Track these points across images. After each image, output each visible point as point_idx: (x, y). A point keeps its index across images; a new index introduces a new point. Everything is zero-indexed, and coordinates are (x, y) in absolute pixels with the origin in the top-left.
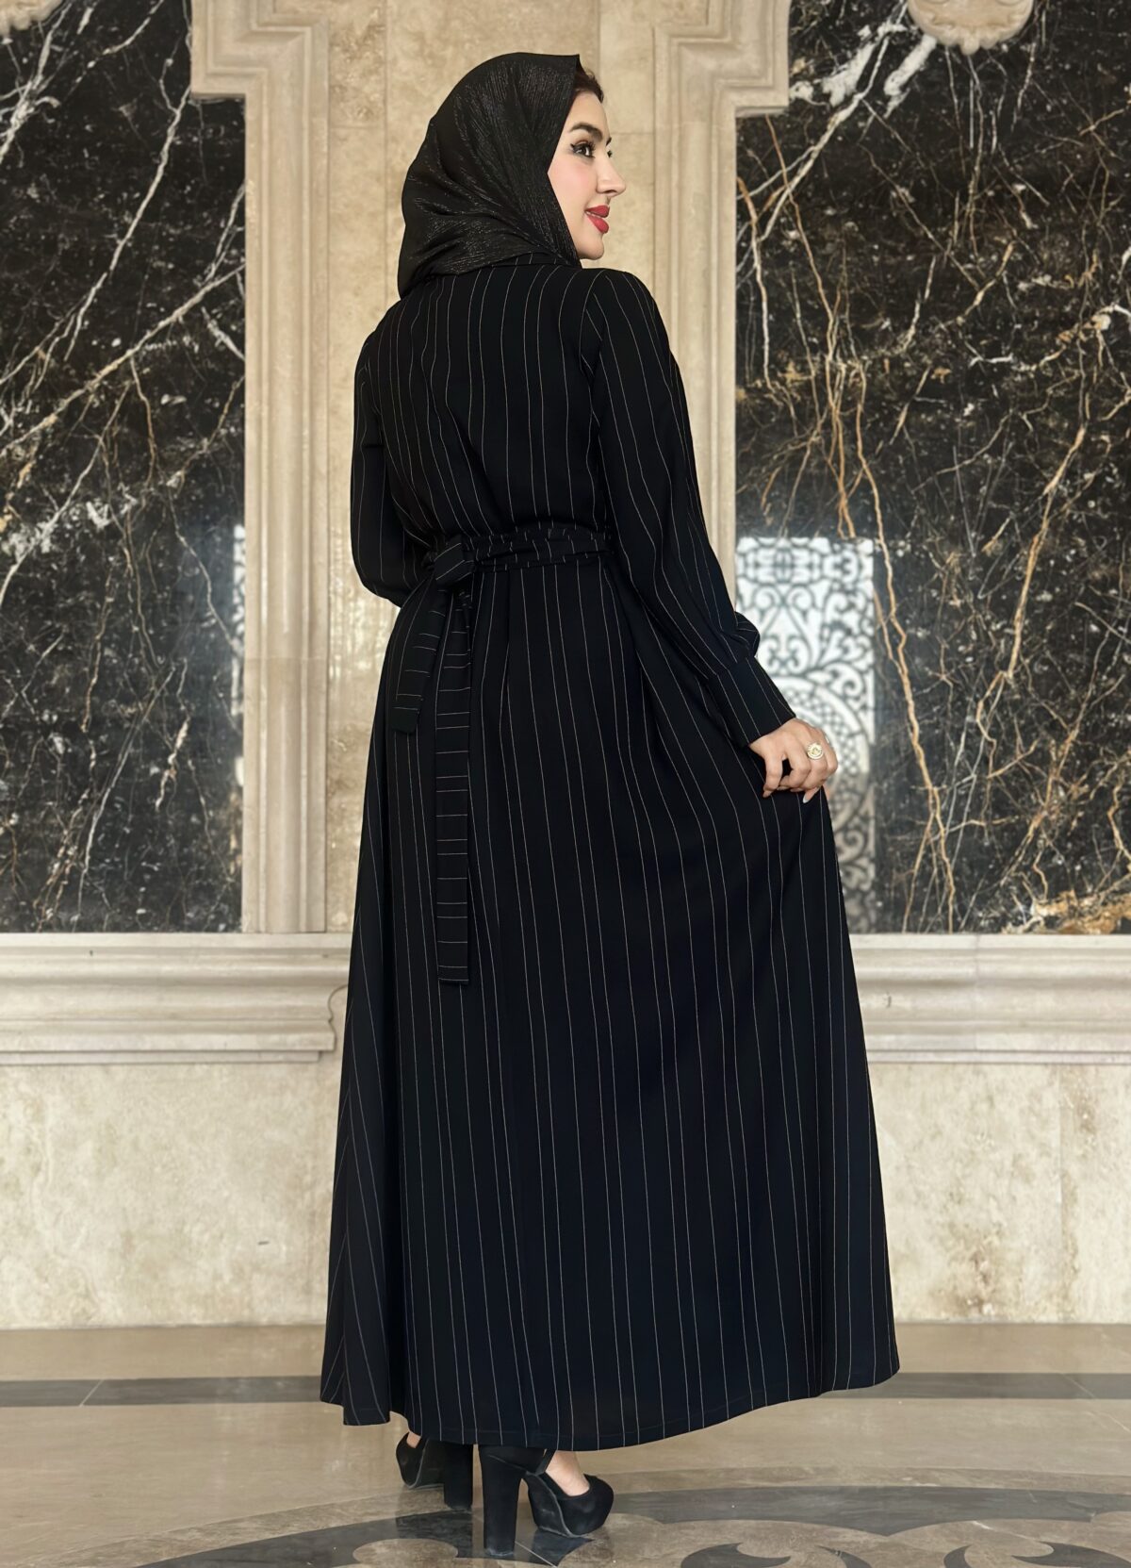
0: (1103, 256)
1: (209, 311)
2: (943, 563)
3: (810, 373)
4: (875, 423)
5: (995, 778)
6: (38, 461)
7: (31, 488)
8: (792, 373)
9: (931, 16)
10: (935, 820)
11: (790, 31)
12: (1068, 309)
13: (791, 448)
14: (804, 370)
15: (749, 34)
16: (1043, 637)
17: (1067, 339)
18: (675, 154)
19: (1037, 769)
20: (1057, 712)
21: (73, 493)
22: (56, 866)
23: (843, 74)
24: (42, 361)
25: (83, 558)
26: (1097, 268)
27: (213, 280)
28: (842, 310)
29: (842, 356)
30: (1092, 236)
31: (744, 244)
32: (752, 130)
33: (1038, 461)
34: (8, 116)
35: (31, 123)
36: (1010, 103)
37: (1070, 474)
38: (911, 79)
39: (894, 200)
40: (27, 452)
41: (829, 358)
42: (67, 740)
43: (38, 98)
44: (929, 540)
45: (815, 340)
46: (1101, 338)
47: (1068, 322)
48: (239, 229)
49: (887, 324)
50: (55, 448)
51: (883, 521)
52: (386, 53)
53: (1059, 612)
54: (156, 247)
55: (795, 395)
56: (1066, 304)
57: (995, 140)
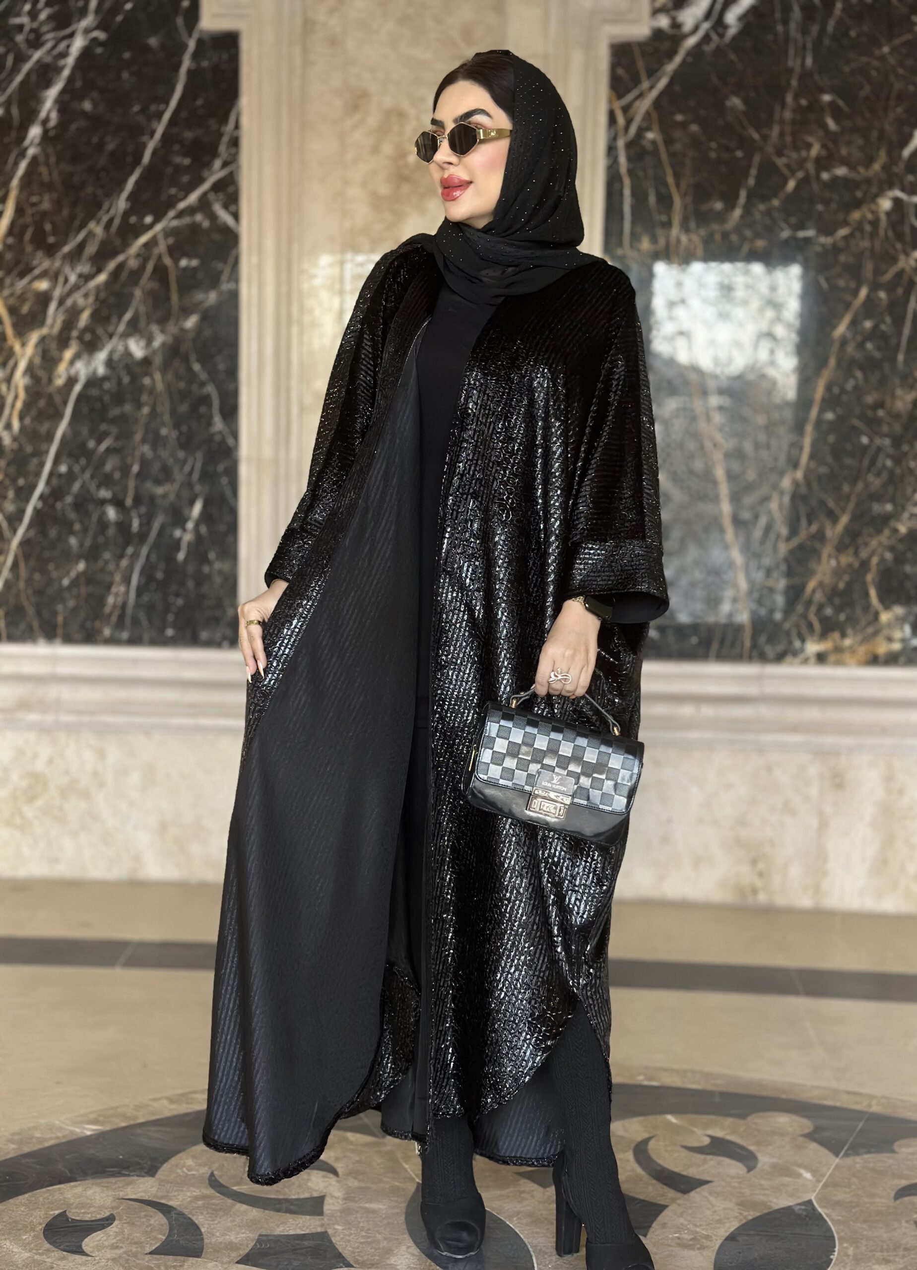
0: (889, 154)
1: (215, 195)
3: (659, 244)
6: (95, 308)
7: (89, 328)
8: (645, 244)
12: (859, 194)
14: (654, 240)
16: (827, 447)
17: (856, 217)
19: (817, 545)
20: (833, 502)
21: (119, 331)
22: (111, 598)
23: (693, 8)
24: (96, 234)
25: (126, 380)
26: (883, 162)
27: (217, 172)
28: (683, 195)
29: (684, 231)
31: (613, 143)
32: (622, 53)
33: (829, 312)
34: (68, 46)
35: (86, 54)
36: (823, 31)
37: (854, 323)
38: (745, 12)
39: (730, 108)
40: (87, 301)
41: (675, 231)
42: (118, 511)
43: (90, 33)
45: (664, 218)
46: (883, 217)
47: (857, 204)
48: (235, 134)
49: (719, 206)
50: (106, 299)
53: (839, 428)
54: (177, 147)
56: (858, 190)
57: (809, 60)
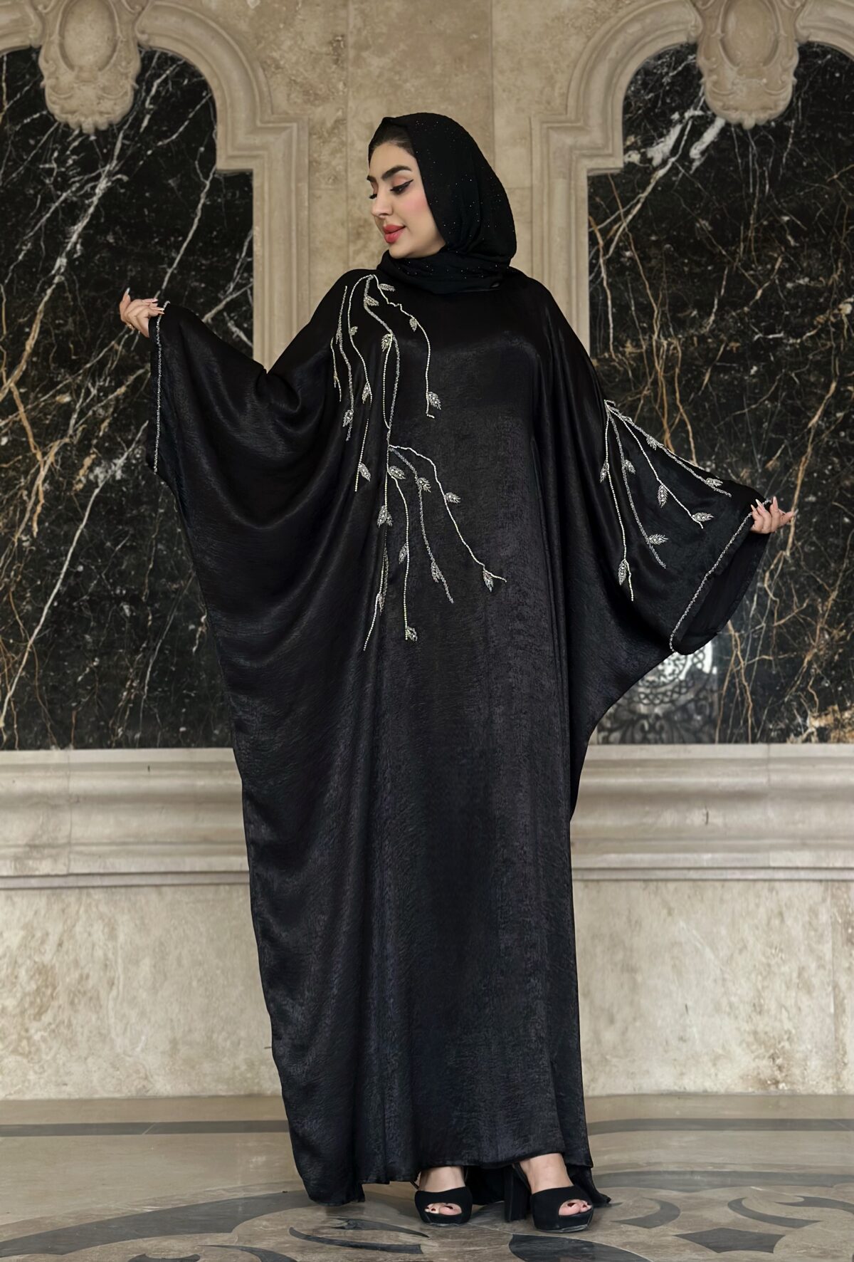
0: (844, 264)
1: (229, 315)
2: (738, 476)
3: (642, 348)
4: (688, 381)
5: (779, 626)
6: (114, 418)
7: (109, 436)
8: (629, 348)
9: (720, 104)
10: (737, 655)
11: (624, 117)
12: (822, 300)
13: (630, 399)
14: (638, 346)
15: (595, 118)
16: (810, 527)
17: (821, 321)
18: (545, 200)
19: (809, 619)
20: (822, 579)
21: (137, 439)
22: (125, 694)
23: (661, 145)
24: (117, 351)
25: (143, 483)
26: (842, 272)
27: (231, 294)
28: (663, 305)
29: (664, 335)
30: (837, 251)
31: (594, 261)
32: (598, 184)
33: (803, 404)
34: (94, 188)
35: (109, 192)
36: (778, 161)
37: (826, 414)
38: (708, 147)
39: (698, 229)
40: (106, 412)
41: (655, 337)
42: (133, 608)
43: (114, 176)
44: (728, 460)
45: (645, 325)
46: (845, 320)
47: (822, 311)
48: (249, 260)
49: (695, 313)
50: (125, 409)
51: (695, 448)
52: (347, 138)
53: (822, 509)
54: (193, 273)
55: (632, 362)
56: (821, 297)
57: (767, 187)
